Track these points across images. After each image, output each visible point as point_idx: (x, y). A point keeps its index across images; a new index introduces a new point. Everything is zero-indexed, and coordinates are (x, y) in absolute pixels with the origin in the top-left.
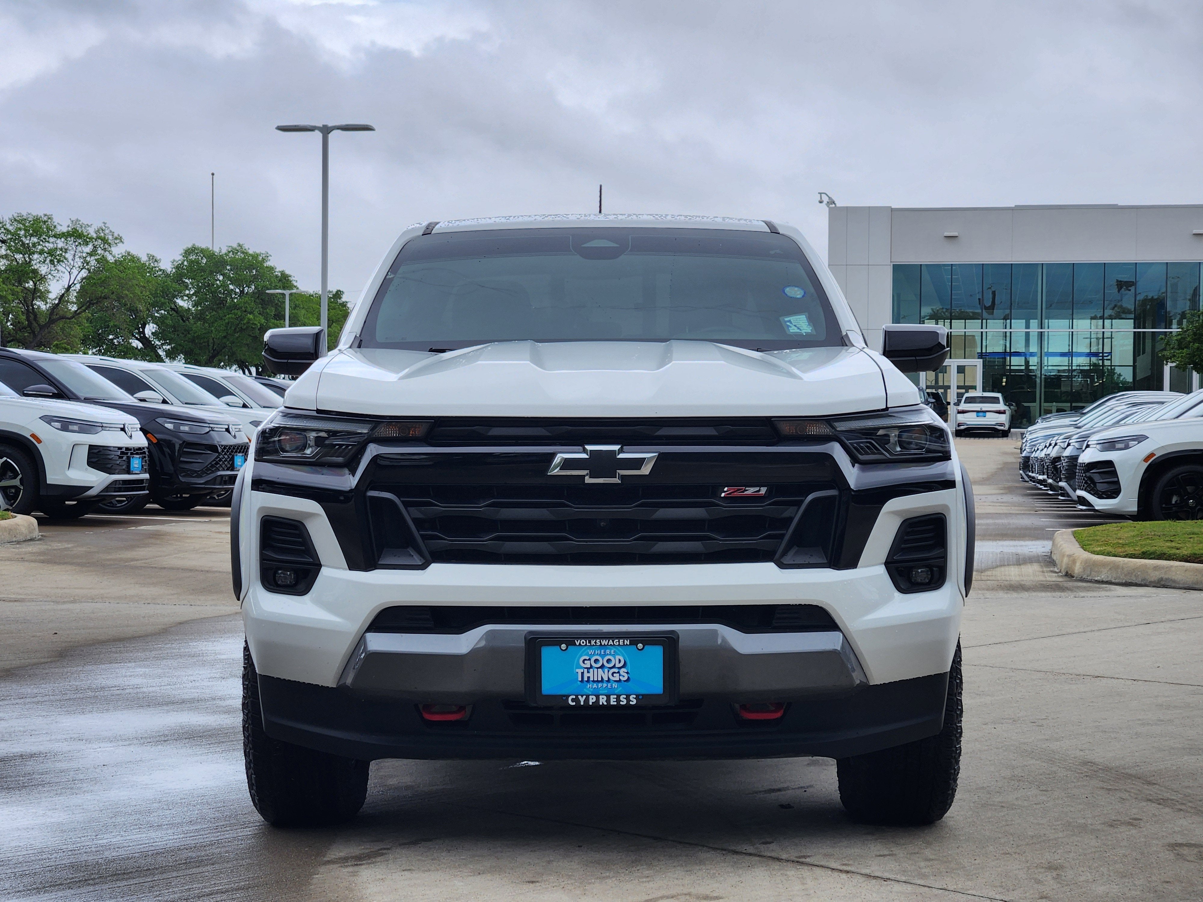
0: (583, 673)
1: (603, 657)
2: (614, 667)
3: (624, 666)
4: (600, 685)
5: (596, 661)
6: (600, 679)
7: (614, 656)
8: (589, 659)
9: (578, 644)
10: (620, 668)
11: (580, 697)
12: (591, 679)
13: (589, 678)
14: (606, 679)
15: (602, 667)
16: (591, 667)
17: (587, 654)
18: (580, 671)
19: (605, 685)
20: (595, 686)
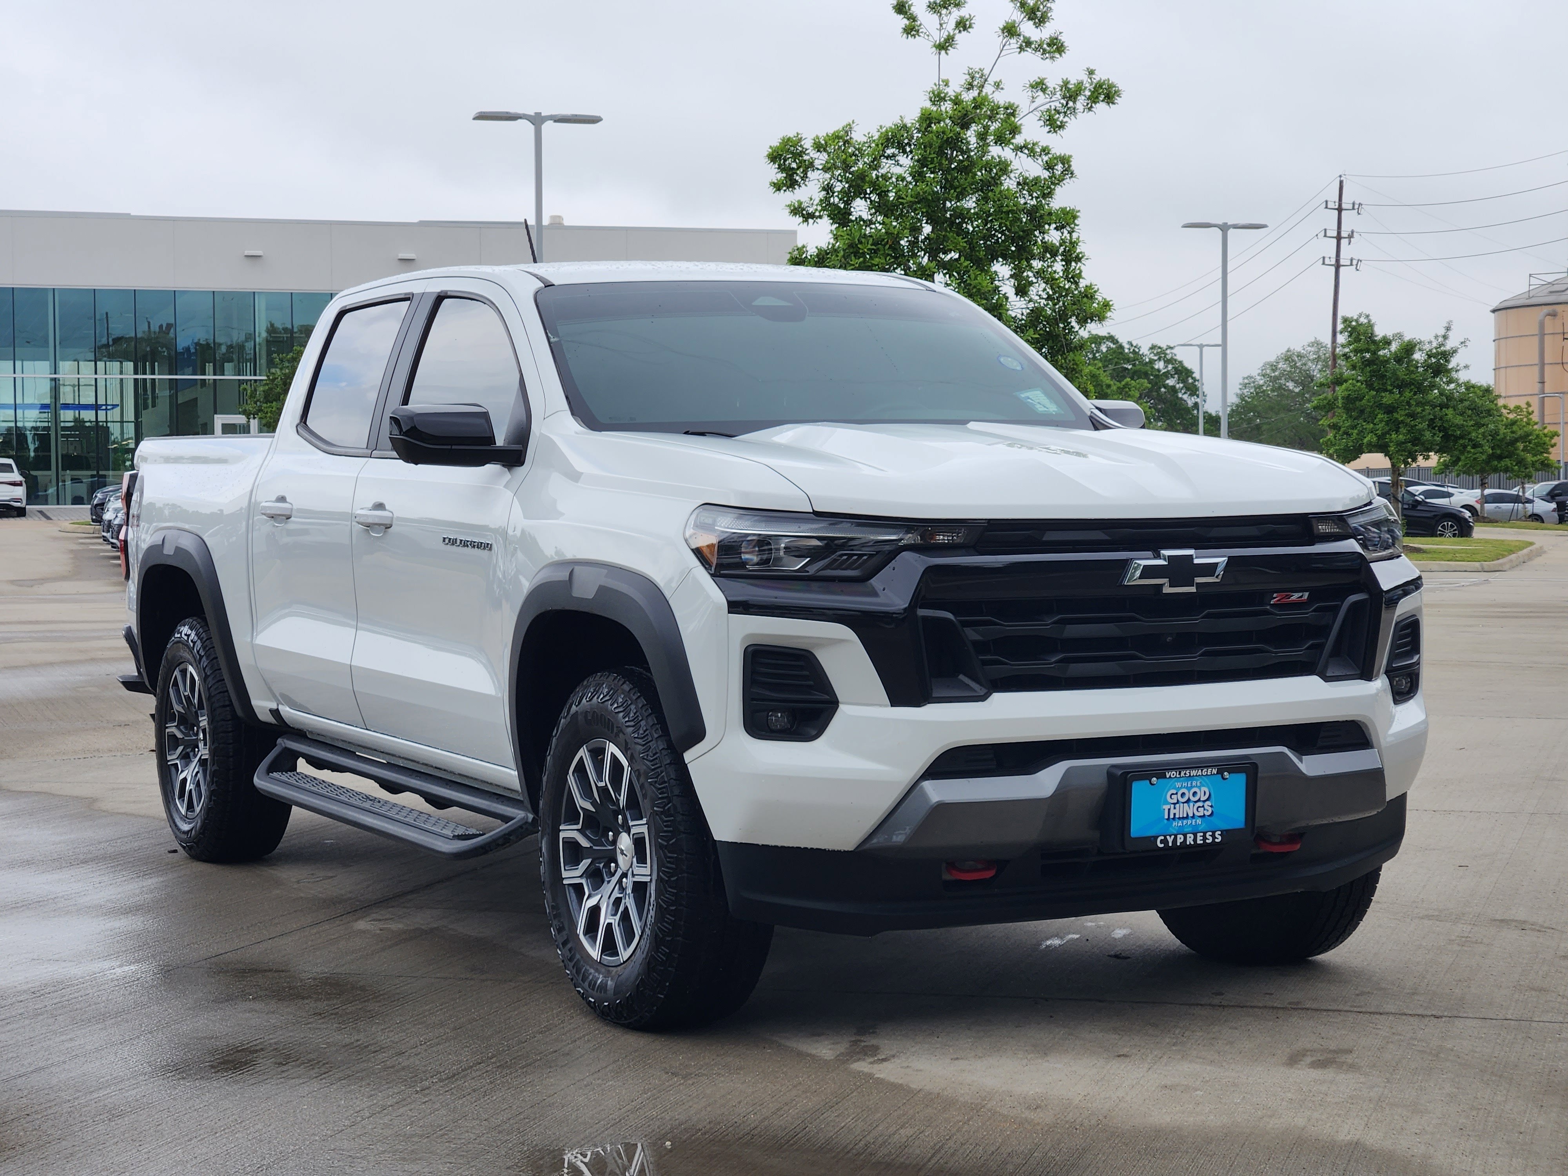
0: (1169, 810)
1: (1189, 789)
2: (1199, 800)
3: (1208, 800)
4: (1185, 822)
5: (1183, 795)
6: (1185, 816)
7: (1199, 788)
8: (1177, 794)
9: (1168, 777)
10: (1204, 801)
11: (1168, 837)
12: (1177, 816)
13: (1175, 814)
14: (1191, 815)
15: (1188, 801)
16: (1178, 802)
17: (1175, 788)
18: (1166, 807)
19: (1189, 822)
20: (1180, 824)
